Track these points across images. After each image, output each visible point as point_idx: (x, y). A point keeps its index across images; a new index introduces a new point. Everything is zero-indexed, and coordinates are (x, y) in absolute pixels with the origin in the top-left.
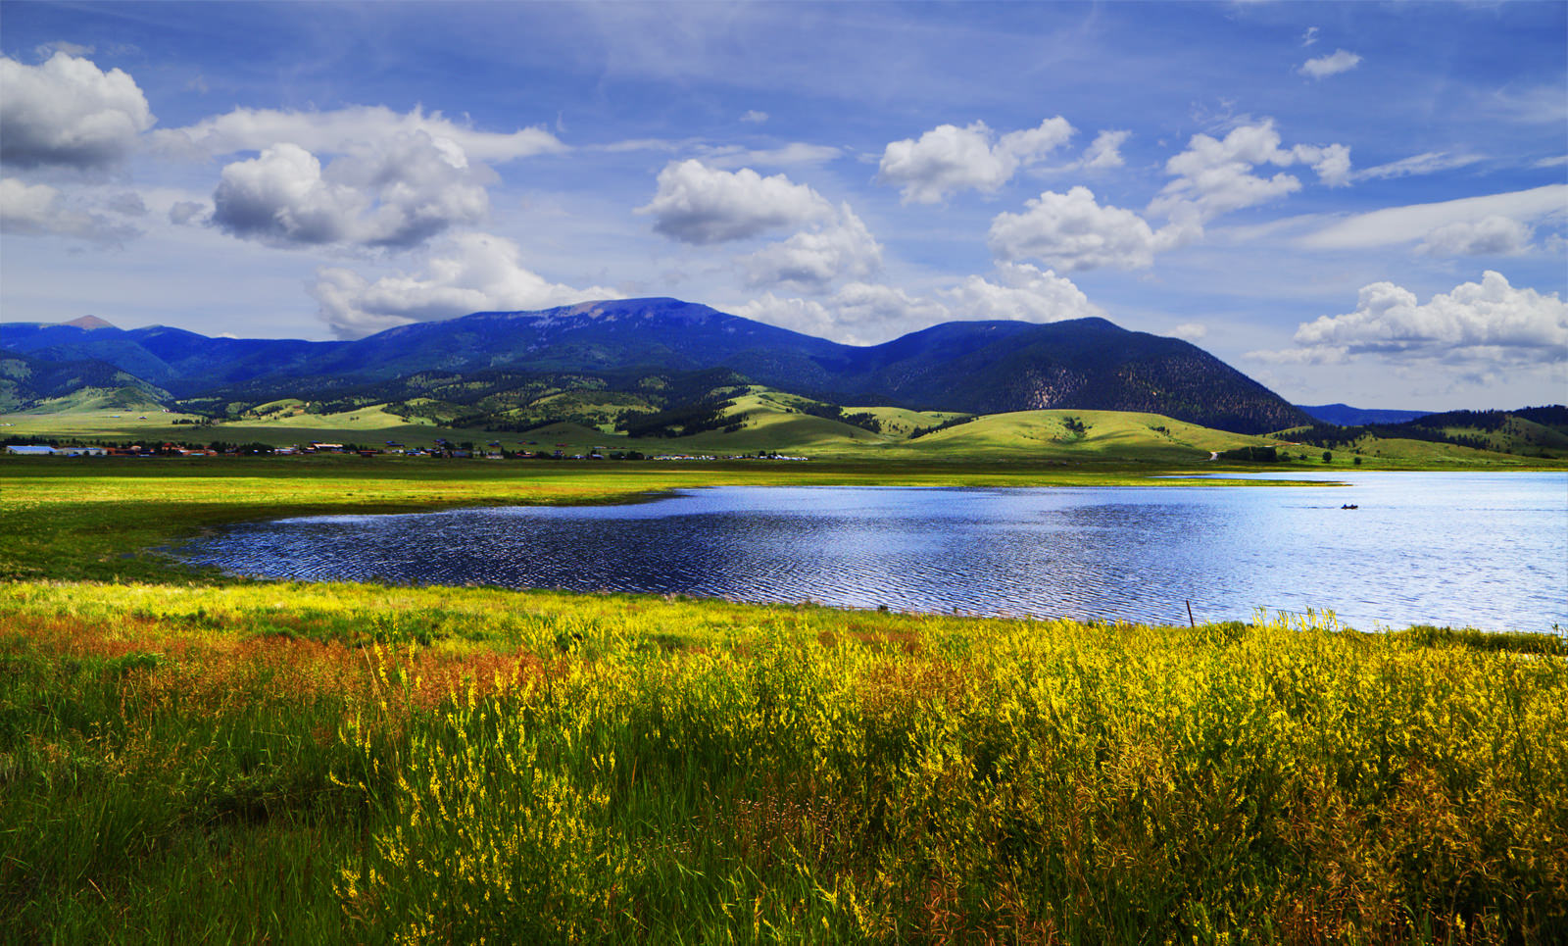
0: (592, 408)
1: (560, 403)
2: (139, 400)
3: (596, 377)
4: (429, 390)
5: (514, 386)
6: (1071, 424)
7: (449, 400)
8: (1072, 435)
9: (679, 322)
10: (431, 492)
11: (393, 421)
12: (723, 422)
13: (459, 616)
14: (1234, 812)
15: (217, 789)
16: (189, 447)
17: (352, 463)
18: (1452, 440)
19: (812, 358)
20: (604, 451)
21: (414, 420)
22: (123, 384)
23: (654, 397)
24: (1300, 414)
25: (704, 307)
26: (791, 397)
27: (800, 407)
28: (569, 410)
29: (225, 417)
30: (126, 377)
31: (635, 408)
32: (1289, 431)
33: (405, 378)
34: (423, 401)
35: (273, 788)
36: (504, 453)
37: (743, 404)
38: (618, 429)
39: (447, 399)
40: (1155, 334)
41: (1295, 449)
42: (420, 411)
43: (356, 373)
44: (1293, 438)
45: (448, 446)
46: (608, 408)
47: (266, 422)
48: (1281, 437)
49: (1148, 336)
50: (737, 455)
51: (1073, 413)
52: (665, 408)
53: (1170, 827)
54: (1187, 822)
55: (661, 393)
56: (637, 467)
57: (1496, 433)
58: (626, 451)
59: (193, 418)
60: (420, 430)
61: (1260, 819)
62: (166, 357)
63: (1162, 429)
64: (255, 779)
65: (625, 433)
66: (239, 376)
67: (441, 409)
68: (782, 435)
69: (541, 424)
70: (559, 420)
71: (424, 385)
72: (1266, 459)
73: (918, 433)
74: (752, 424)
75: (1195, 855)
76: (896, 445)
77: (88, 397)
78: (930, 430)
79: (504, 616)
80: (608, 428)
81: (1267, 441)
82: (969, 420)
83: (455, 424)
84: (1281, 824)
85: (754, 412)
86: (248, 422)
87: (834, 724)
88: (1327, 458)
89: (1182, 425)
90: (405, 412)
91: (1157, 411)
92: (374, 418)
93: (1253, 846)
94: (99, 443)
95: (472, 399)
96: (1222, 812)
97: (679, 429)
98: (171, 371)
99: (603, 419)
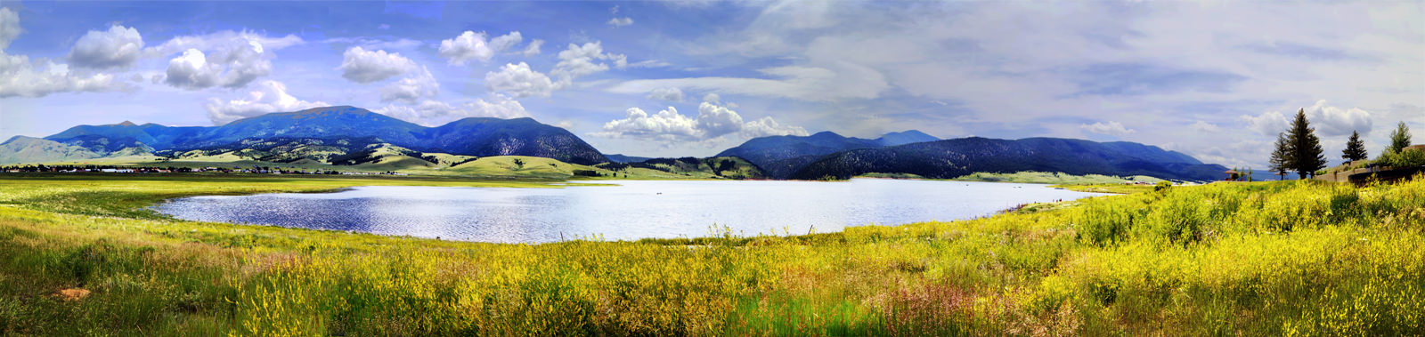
0: (317, 153)
1: (304, 150)
2: (143, 152)
3: (319, 139)
4: (251, 145)
5: (285, 143)
6: (518, 162)
7: (258, 150)
8: (517, 167)
9: (354, 116)
10: (252, 187)
11: (237, 158)
12: (371, 159)
13: (264, 238)
14: (577, 315)
15: (178, 299)
16: (161, 169)
17: (221, 175)
18: (658, 169)
19: (410, 132)
20: (322, 171)
21: (245, 158)
22: (138, 146)
23: (343, 148)
24: (604, 158)
25: (364, 110)
26: (401, 149)
27: (405, 153)
28: (308, 153)
29: (173, 157)
30: (139, 143)
31: (335, 153)
32: (601, 164)
33: (241, 141)
34: (248, 150)
35: (198, 300)
36: (281, 171)
37: (380, 152)
38: (328, 161)
39: (258, 149)
40: (552, 125)
41: (603, 172)
42: (247, 154)
43: (221, 139)
44: (602, 167)
45: (259, 169)
46: (324, 153)
47: (188, 159)
48: (598, 167)
49: (550, 126)
50: (377, 173)
51: (518, 157)
52: (348, 153)
53: (553, 322)
54: (559, 320)
55: (346, 146)
56: (336, 177)
57: (673, 166)
58: (331, 171)
59: (162, 158)
60: (247, 162)
61: (586, 317)
62: (153, 135)
63: (554, 165)
64: (191, 296)
65: (331, 163)
66: (177, 142)
67: (255, 153)
68: (397, 165)
69: (296, 159)
70: (304, 158)
71: (249, 143)
72: (592, 174)
73: (454, 164)
74: (384, 161)
75: (562, 332)
76: (445, 169)
77: (127, 151)
78: (459, 163)
79: (281, 238)
80: (324, 161)
81: (592, 168)
82: (475, 159)
83: (261, 159)
84: (594, 318)
85: (386, 156)
86: (182, 159)
87: (424, 286)
88: (615, 175)
89: (561, 163)
90: (242, 154)
91: (552, 157)
92: (229, 157)
93: (583, 328)
94: (130, 168)
95: (268, 149)
96: (572, 315)
97: (354, 162)
98: (154, 140)
99: (322, 157)
